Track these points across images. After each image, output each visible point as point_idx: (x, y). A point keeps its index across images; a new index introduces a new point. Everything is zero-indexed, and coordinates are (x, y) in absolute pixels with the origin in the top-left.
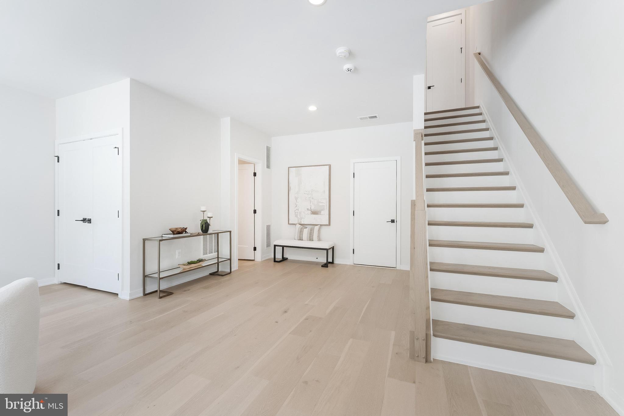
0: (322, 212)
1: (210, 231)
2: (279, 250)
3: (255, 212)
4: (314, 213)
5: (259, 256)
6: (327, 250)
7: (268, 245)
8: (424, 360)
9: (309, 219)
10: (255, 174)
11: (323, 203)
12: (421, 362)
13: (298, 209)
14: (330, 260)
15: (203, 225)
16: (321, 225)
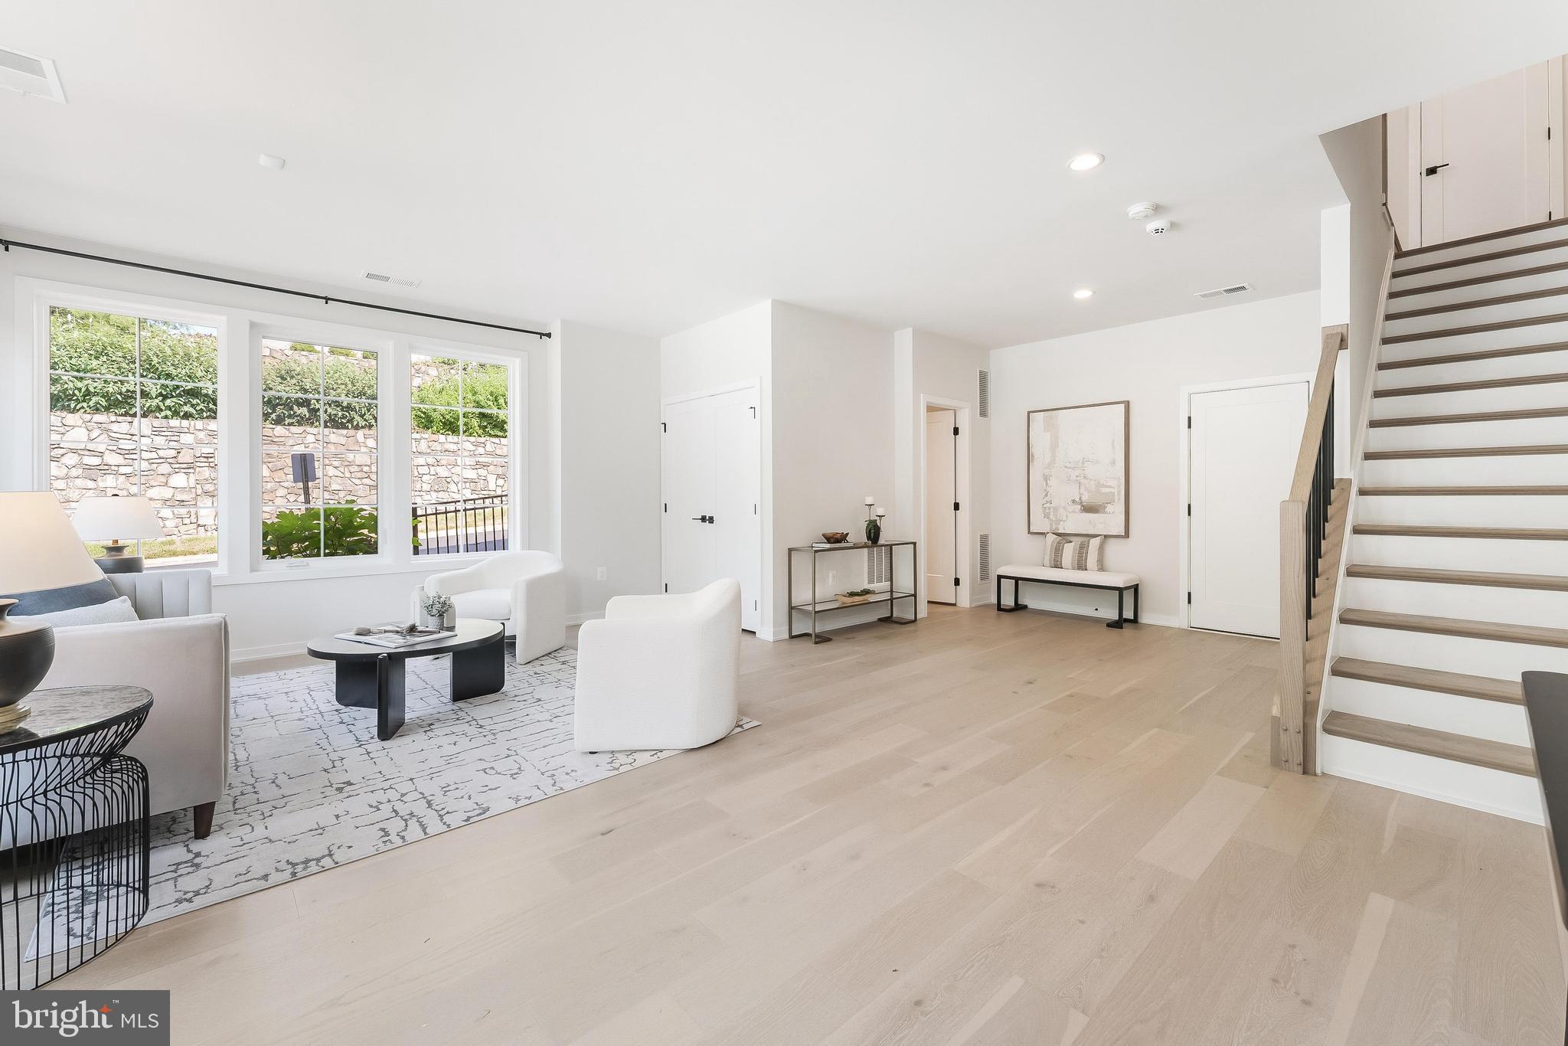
0: (1109, 508)
1: (881, 541)
2: (1008, 586)
3: (957, 507)
4: (1089, 509)
5: (964, 598)
6: (1120, 590)
7: (984, 576)
8: (1300, 769)
9: (1076, 522)
10: (956, 431)
11: (1110, 487)
12: (1293, 772)
13: (1051, 501)
14: (1128, 614)
15: (870, 530)
16: (1106, 536)
